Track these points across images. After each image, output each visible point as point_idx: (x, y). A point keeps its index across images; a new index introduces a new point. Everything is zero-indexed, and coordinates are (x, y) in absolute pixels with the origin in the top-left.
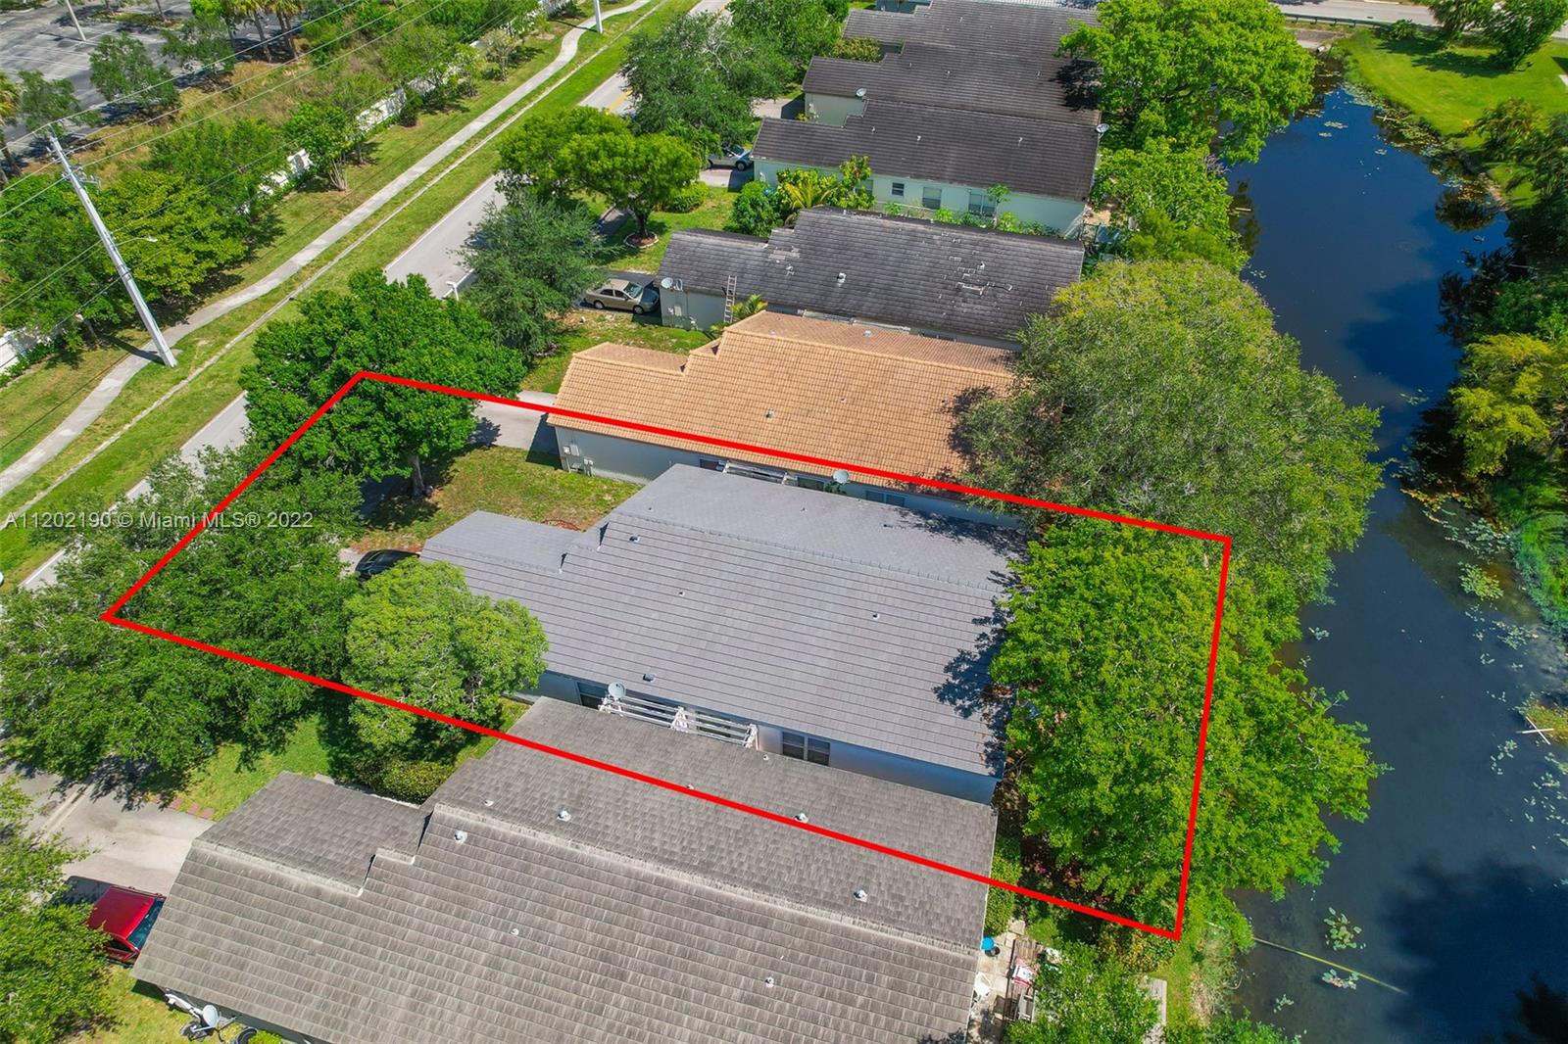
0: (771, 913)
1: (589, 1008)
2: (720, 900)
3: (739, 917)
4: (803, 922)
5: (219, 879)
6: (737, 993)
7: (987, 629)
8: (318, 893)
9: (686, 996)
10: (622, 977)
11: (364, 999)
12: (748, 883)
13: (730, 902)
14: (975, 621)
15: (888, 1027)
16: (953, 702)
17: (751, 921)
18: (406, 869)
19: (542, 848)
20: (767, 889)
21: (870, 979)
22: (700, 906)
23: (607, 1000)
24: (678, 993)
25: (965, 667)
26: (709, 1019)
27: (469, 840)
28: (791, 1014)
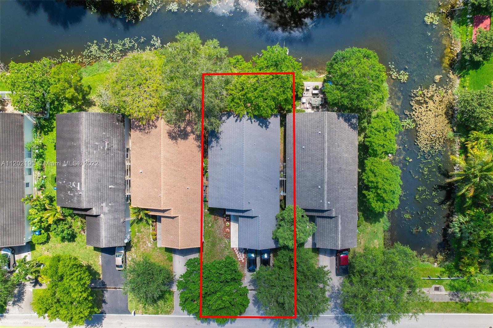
0: (327, 146)
1: (345, 171)
2: (328, 155)
3: (329, 152)
4: (328, 141)
5: (343, 241)
6: (338, 149)
7: (253, 121)
8: (341, 223)
9: (340, 157)
10: (340, 167)
11: (352, 207)
12: (323, 152)
13: (328, 153)
14: (252, 123)
15: (337, 124)
16: (268, 126)
17: (329, 149)
18: (335, 210)
19: (327, 188)
20: (323, 148)
21: (332, 128)
22: (329, 158)
23: (343, 169)
24: (340, 158)
25: (261, 124)
26: (342, 152)
27: (329, 201)
28: (339, 139)
